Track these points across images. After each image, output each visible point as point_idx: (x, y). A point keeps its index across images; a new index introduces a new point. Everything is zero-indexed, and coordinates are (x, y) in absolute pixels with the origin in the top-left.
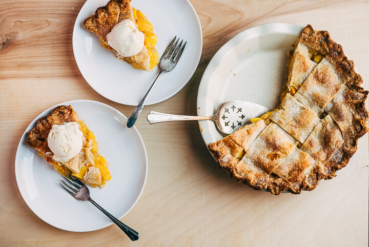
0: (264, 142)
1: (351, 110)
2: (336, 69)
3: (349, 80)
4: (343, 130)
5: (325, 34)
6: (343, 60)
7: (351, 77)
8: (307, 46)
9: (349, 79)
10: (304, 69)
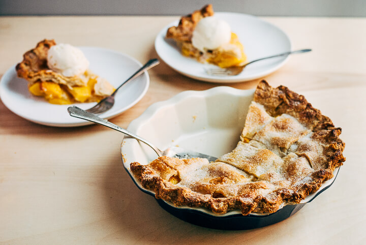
0: (206, 172)
1: (321, 144)
2: (300, 120)
3: (316, 124)
4: (311, 158)
5: (283, 88)
6: (306, 108)
7: (318, 120)
8: (263, 104)
9: (316, 122)
10: (260, 120)
